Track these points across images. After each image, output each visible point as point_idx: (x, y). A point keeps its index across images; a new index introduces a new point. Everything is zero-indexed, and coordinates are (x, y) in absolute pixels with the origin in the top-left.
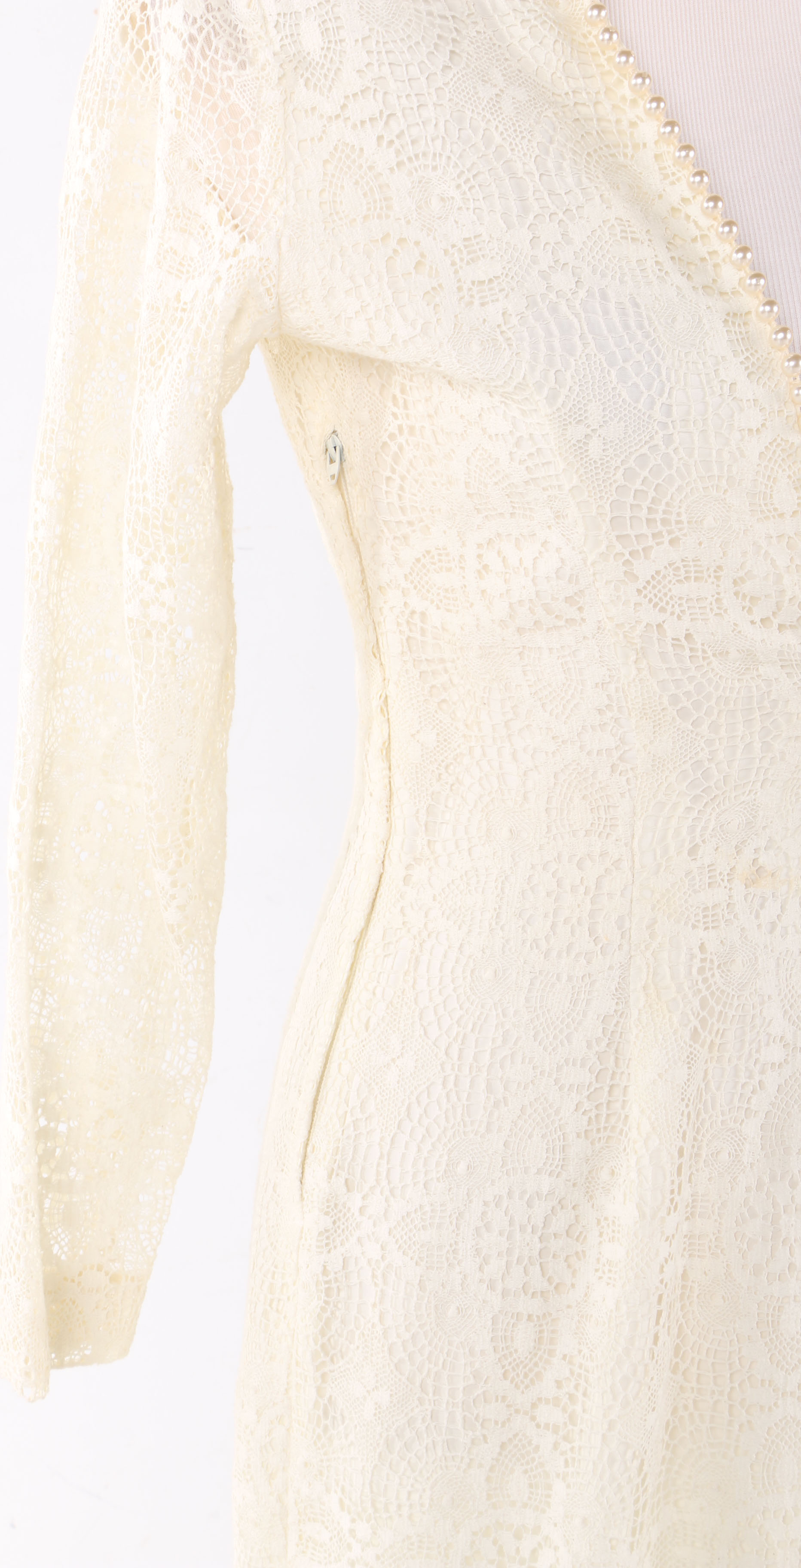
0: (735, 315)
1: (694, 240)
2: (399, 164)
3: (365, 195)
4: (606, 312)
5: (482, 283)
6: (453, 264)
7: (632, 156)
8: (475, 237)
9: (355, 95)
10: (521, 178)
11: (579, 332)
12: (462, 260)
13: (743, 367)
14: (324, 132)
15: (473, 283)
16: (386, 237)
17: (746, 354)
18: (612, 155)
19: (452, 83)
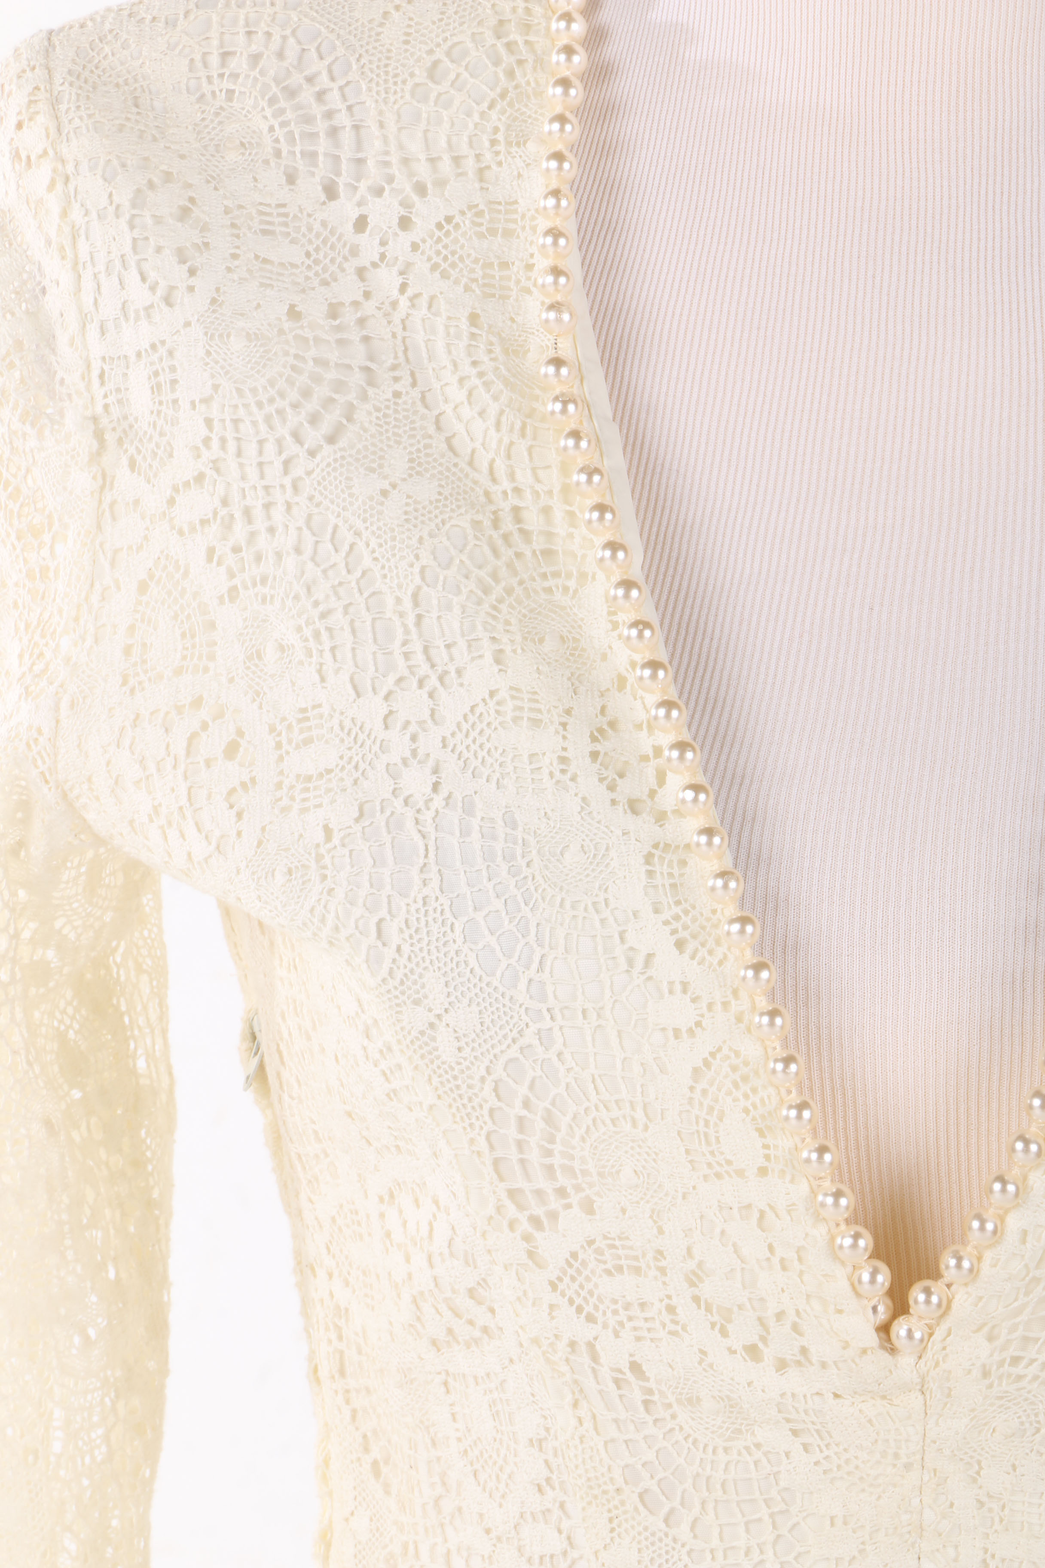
0: (667, 846)
1: (639, 727)
2: (233, 591)
3: (183, 635)
4: (465, 833)
5: (309, 779)
6: (279, 745)
7: (576, 591)
8: (314, 707)
9: (187, 484)
10: (390, 619)
11: (421, 861)
12: (290, 742)
13: (668, 929)
14: (146, 538)
15: (298, 776)
16: (197, 703)
17: (678, 910)
18: (549, 590)
19: (318, 470)
